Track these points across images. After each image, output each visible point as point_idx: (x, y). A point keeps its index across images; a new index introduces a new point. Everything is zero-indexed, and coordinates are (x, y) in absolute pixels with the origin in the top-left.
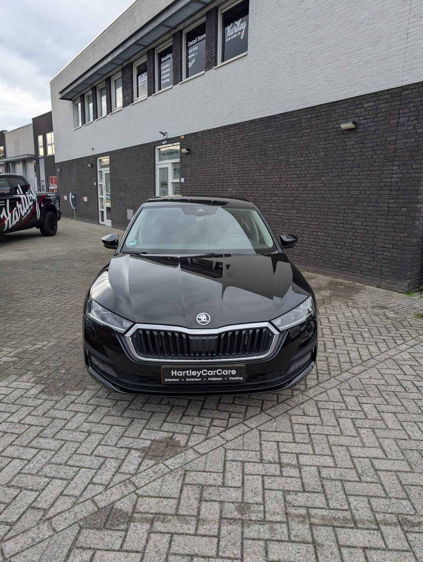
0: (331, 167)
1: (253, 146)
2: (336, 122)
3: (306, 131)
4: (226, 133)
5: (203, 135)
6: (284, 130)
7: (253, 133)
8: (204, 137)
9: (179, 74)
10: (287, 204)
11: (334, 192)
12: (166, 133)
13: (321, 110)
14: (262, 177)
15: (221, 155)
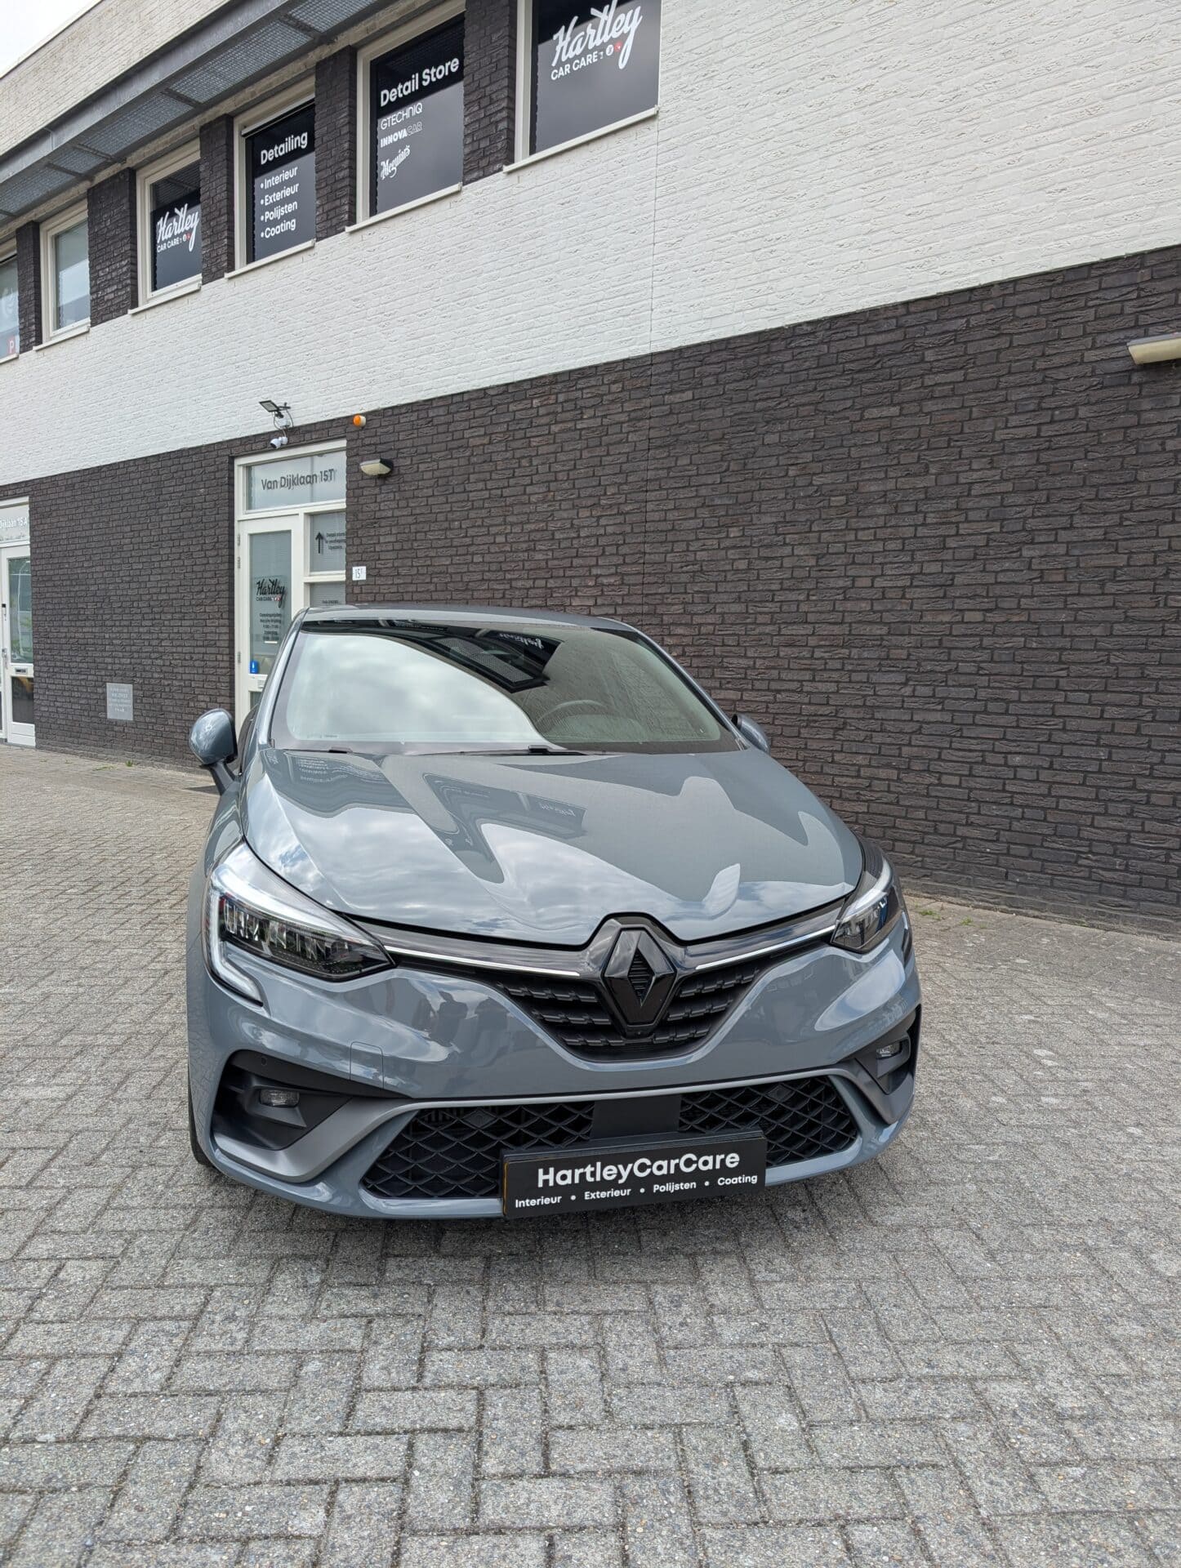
0: (1066, 507)
1: (687, 443)
2: (1089, 340)
3: (940, 378)
4: (561, 398)
5: (453, 408)
6: (835, 381)
7: (688, 395)
8: (457, 417)
9: (345, 200)
10: (854, 651)
11: (1082, 602)
12: (286, 407)
13: (1012, 301)
14: (731, 554)
15: (536, 478)
